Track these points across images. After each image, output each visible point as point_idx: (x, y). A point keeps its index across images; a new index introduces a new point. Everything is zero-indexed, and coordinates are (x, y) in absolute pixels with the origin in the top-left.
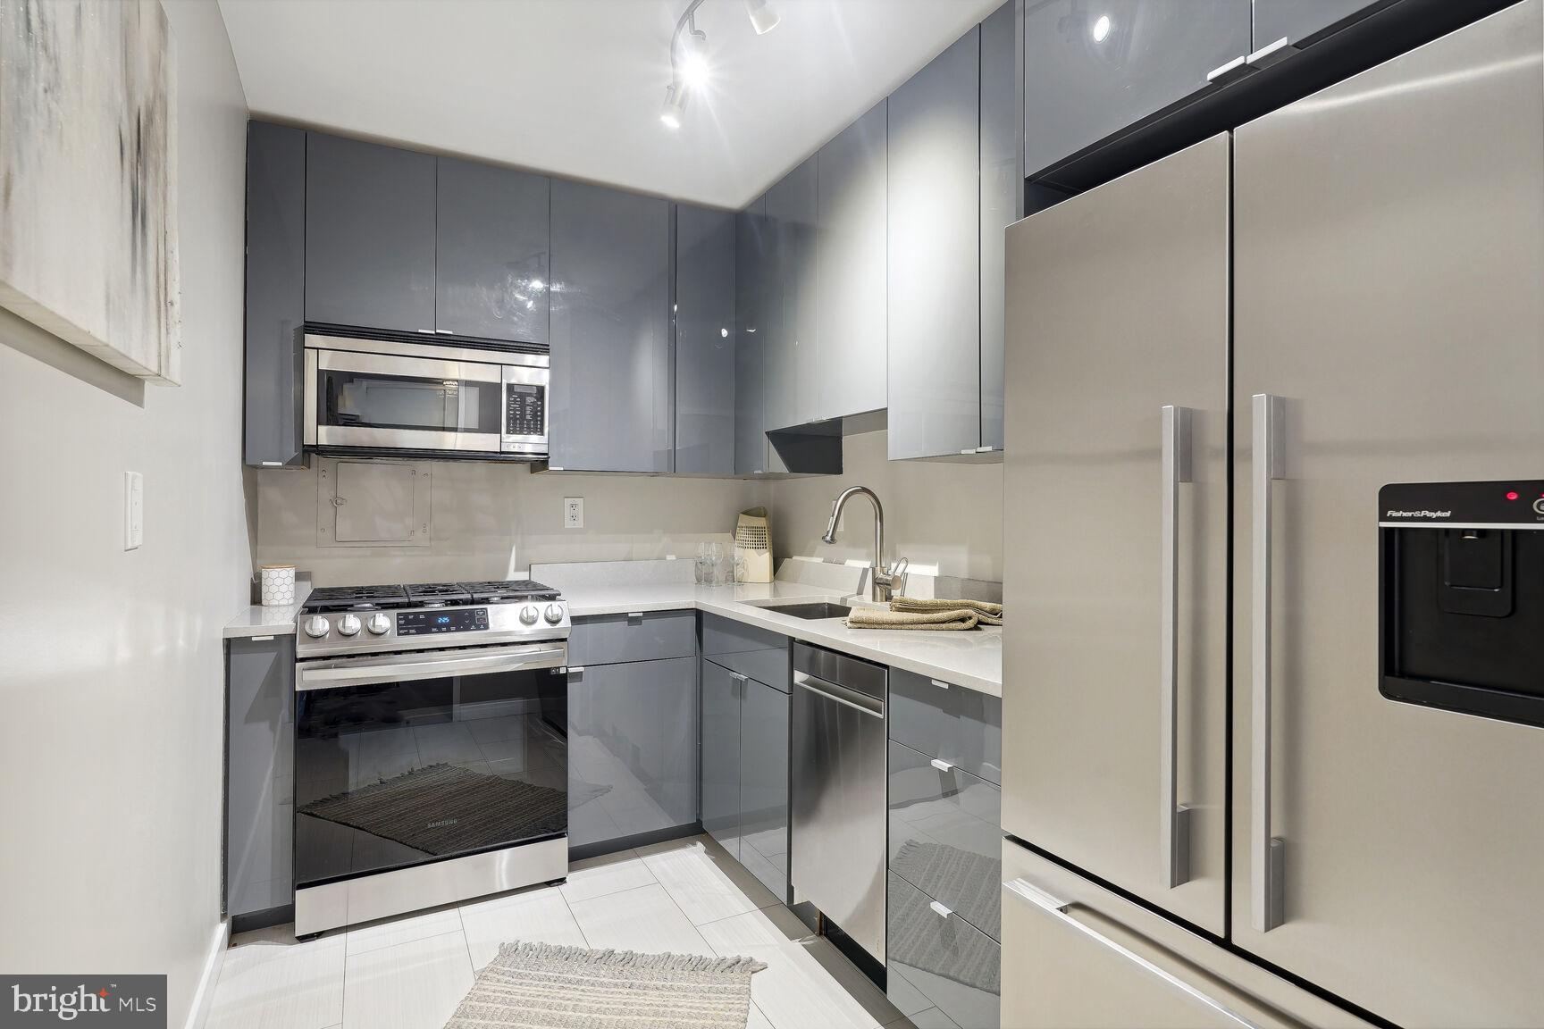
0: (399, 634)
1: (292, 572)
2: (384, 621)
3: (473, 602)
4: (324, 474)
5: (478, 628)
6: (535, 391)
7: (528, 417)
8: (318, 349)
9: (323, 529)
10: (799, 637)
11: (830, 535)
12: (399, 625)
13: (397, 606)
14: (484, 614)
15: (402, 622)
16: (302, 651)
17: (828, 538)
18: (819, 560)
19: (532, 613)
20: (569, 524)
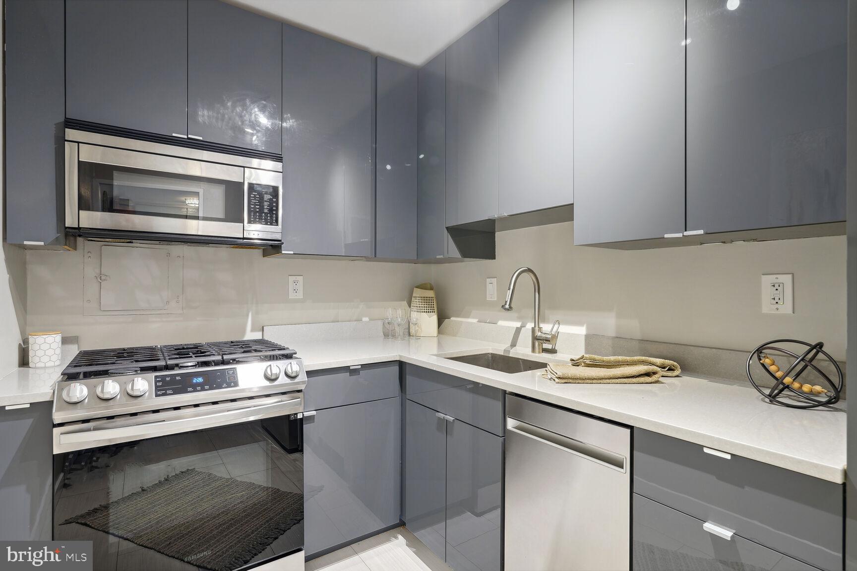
0: (157, 395)
1: (58, 338)
2: (143, 384)
3: (223, 362)
4: (89, 254)
5: (229, 386)
6: (271, 190)
7: (266, 211)
8: (78, 143)
9: (89, 301)
10: (509, 389)
11: (508, 304)
12: (156, 387)
13: (155, 369)
14: (233, 373)
15: (160, 384)
16: (58, 417)
17: (507, 306)
18: (475, 321)
19: (275, 371)
20: (292, 295)
